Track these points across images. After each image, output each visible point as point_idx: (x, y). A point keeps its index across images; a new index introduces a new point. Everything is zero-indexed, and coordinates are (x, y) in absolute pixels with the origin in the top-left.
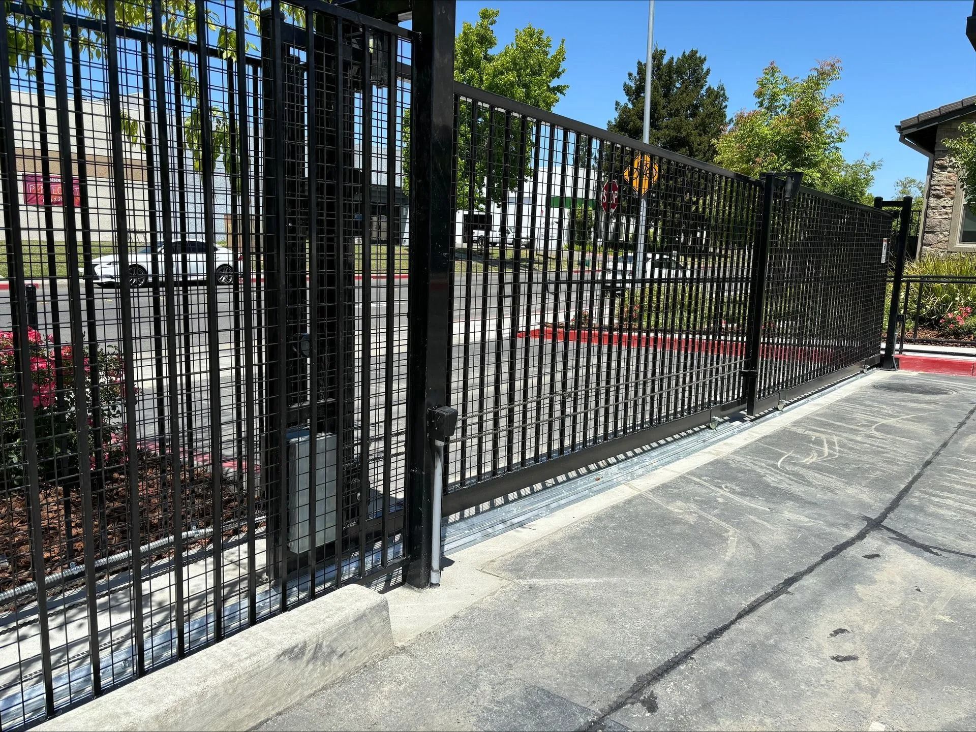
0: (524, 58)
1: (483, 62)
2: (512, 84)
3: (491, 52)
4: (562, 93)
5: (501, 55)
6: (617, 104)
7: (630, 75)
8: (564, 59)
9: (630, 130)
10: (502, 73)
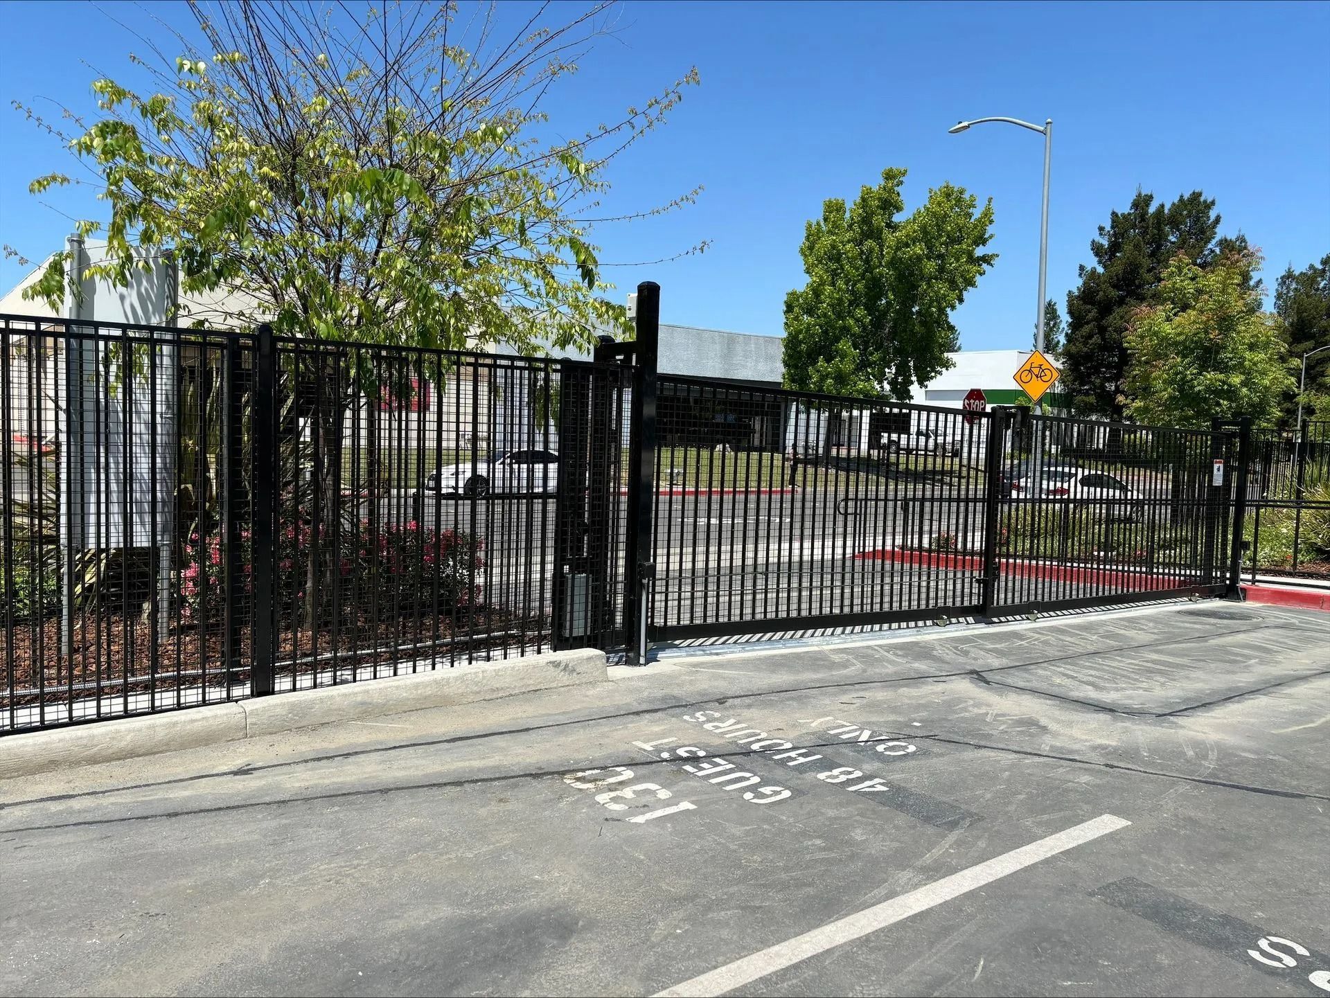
0: (937, 225)
1: (885, 231)
2: (919, 258)
3: (897, 218)
4: (989, 264)
5: (908, 222)
6: (1082, 268)
7: (1101, 229)
8: (991, 222)
9: (1100, 303)
10: (907, 245)
